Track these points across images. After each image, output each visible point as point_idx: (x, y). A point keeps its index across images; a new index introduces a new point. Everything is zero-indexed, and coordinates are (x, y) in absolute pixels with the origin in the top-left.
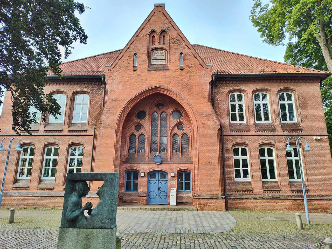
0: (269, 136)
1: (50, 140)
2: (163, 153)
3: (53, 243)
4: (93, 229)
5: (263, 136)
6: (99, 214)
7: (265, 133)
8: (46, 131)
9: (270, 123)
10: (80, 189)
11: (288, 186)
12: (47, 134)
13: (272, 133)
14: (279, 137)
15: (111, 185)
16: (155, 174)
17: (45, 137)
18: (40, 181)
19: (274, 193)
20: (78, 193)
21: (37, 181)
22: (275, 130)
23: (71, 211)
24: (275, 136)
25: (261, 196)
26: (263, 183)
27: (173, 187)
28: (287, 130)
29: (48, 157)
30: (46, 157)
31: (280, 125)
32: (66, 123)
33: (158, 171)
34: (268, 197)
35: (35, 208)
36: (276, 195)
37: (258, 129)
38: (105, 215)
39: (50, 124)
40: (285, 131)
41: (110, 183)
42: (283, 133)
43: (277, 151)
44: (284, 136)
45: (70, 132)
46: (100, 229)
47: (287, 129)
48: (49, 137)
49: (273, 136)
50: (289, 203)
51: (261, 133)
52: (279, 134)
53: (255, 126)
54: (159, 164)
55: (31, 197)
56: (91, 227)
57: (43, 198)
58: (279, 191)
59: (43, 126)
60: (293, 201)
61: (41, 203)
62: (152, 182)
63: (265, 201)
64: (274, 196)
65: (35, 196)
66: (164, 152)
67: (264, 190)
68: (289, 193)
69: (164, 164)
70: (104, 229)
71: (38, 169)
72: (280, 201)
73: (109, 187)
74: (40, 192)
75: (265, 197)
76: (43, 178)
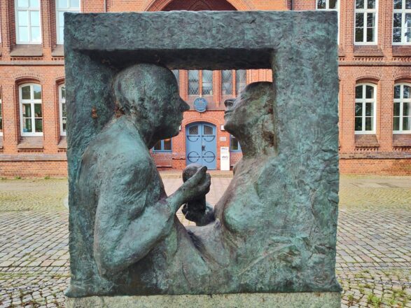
0: (372, 66)
1: (24, 72)
2: (207, 96)
3: (53, 240)
4: (243, 295)
5: (364, 66)
6: (269, 225)
7: (368, 61)
8: (14, 58)
9: (376, 47)
10: (146, 103)
11: (390, 140)
12: (16, 62)
13: (378, 61)
14: (387, 68)
15: (318, 77)
16: (196, 128)
17: (15, 67)
18: (20, 139)
19: (370, 151)
20: (138, 121)
21: (13, 138)
22: (383, 57)
23: (125, 216)
24: (381, 66)
25: (352, 155)
26: (357, 137)
27: (223, 146)
28: (401, 57)
29: (26, 101)
30: (22, 101)
31: (391, 49)
32: (47, 43)
33: (201, 123)
34: (361, 156)
35: (19, 178)
36: (372, 153)
37: (357, 55)
38: (301, 227)
39: (20, 45)
40: (397, 58)
41: (315, 68)
42: (393, 61)
43: (381, 90)
44: (395, 66)
45: (56, 59)
46: (281, 296)
47: (401, 55)
48: (22, 68)
49: (378, 66)
50: (389, 163)
51: (361, 61)
52: (387, 63)
53: (354, 51)
54: (203, 113)
55: (10, 163)
56: (233, 286)
57: (29, 164)
58: (376, 147)
59: (8, 50)
60: (394, 160)
61: (27, 171)
62: (193, 138)
63: (356, 161)
64: (370, 155)
65: (15, 161)
66: (209, 93)
67: (357, 147)
68: (390, 150)
69: (210, 112)
70: (301, 296)
71: (13, 119)
72: (377, 161)
73: (308, 89)
74: (22, 155)
75: (357, 156)
76: (24, 134)
